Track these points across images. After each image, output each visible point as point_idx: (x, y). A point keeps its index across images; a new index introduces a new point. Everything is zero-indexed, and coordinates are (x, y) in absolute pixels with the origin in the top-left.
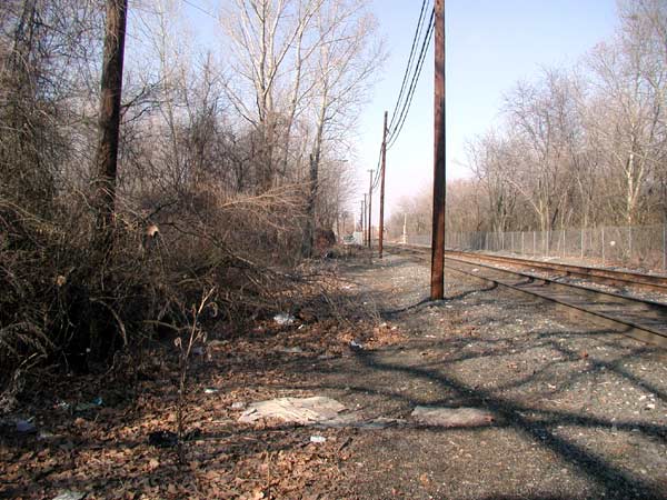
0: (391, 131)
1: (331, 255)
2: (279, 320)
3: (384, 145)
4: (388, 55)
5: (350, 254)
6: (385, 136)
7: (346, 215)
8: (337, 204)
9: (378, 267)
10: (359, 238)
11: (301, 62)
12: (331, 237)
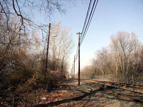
0: (76, 59)
1: (65, 80)
2: (60, 87)
3: (74, 61)
4: (75, 45)
5: (69, 80)
6: (75, 59)
7: (68, 72)
8: (66, 70)
9: (73, 82)
10: (70, 77)
11: (60, 47)
12: (65, 77)
